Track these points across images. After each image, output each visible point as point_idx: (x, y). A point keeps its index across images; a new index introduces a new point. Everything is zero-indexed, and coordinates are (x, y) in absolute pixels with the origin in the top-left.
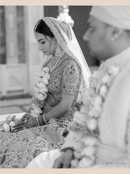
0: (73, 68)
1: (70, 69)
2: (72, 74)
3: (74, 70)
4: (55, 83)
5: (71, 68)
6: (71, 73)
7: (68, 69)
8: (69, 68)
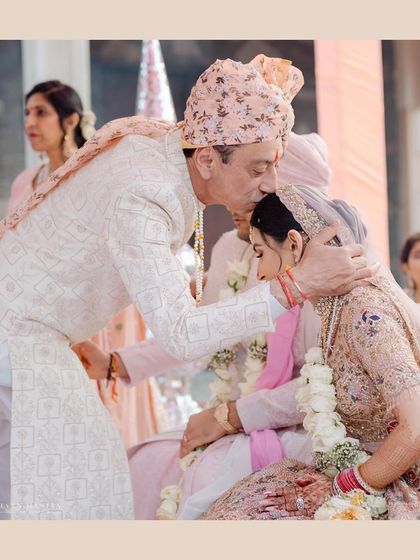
0: (368, 316)
1: (362, 322)
2: (376, 332)
3: (375, 318)
4: (345, 388)
5: (364, 319)
6: (373, 332)
7: (357, 328)
8: (360, 323)
